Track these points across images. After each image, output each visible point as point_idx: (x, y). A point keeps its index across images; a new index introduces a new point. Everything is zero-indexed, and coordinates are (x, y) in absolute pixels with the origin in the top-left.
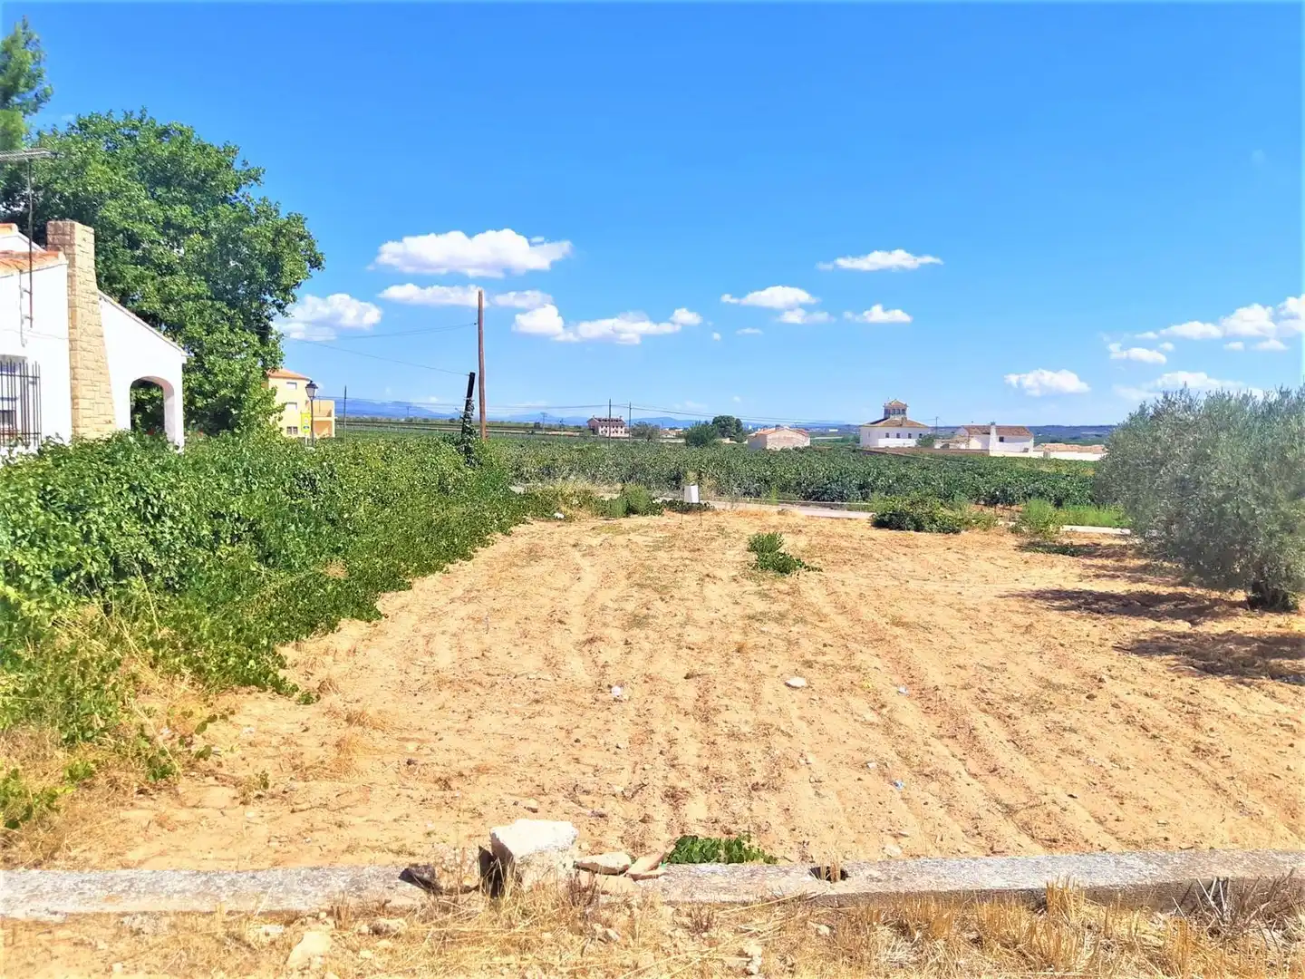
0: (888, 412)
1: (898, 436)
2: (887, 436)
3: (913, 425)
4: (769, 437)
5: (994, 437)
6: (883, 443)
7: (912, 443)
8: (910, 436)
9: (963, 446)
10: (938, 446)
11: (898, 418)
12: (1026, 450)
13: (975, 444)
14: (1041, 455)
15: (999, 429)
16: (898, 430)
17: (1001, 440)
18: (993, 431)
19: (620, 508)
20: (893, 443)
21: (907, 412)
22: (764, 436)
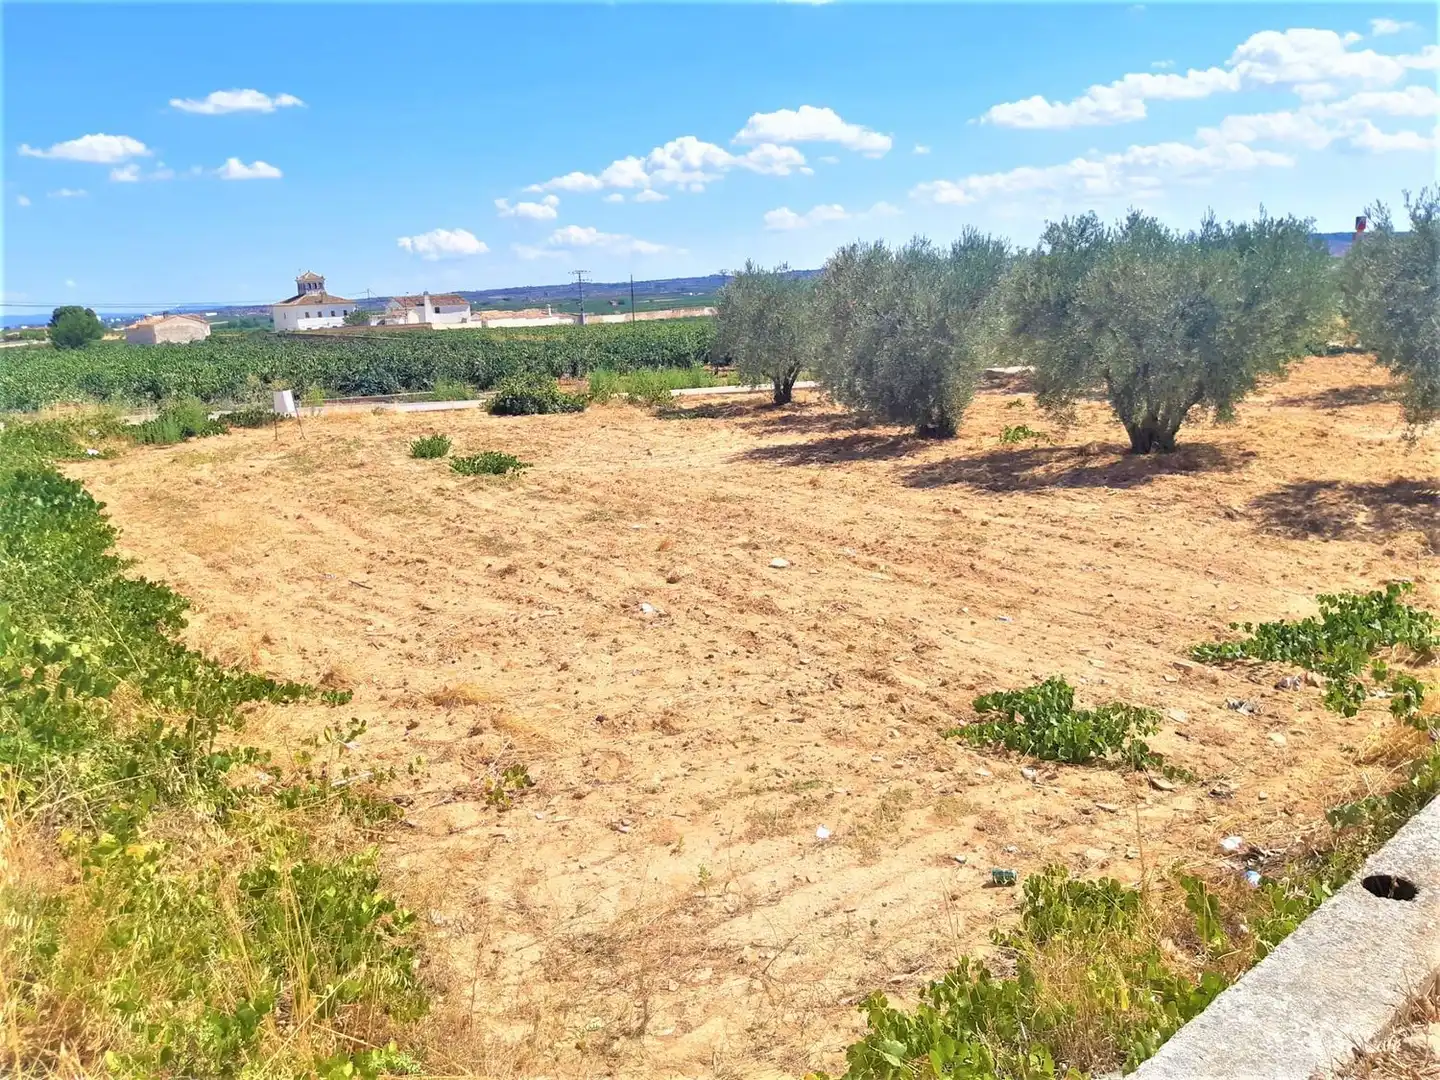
0: (303, 287)
1: (320, 315)
2: (307, 316)
3: (335, 300)
4: (157, 328)
5: (429, 308)
6: (303, 325)
7: (339, 321)
8: (333, 314)
9: (401, 321)
10: (374, 323)
11: (315, 294)
12: (464, 321)
13: (413, 318)
14: (479, 325)
15: (433, 299)
16: (319, 308)
17: (437, 311)
18: (427, 302)
19: (172, 430)
20: (315, 323)
21: (325, 286)
22: (150, 328)
